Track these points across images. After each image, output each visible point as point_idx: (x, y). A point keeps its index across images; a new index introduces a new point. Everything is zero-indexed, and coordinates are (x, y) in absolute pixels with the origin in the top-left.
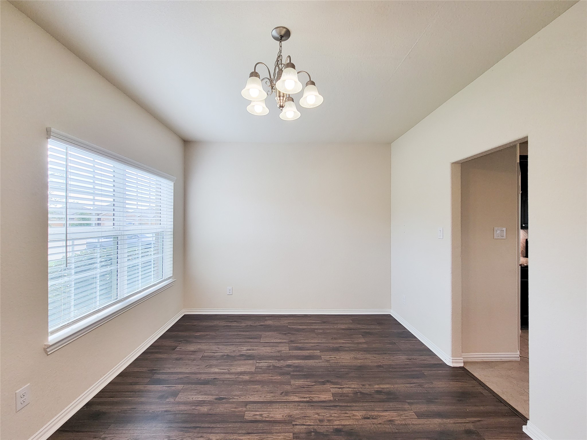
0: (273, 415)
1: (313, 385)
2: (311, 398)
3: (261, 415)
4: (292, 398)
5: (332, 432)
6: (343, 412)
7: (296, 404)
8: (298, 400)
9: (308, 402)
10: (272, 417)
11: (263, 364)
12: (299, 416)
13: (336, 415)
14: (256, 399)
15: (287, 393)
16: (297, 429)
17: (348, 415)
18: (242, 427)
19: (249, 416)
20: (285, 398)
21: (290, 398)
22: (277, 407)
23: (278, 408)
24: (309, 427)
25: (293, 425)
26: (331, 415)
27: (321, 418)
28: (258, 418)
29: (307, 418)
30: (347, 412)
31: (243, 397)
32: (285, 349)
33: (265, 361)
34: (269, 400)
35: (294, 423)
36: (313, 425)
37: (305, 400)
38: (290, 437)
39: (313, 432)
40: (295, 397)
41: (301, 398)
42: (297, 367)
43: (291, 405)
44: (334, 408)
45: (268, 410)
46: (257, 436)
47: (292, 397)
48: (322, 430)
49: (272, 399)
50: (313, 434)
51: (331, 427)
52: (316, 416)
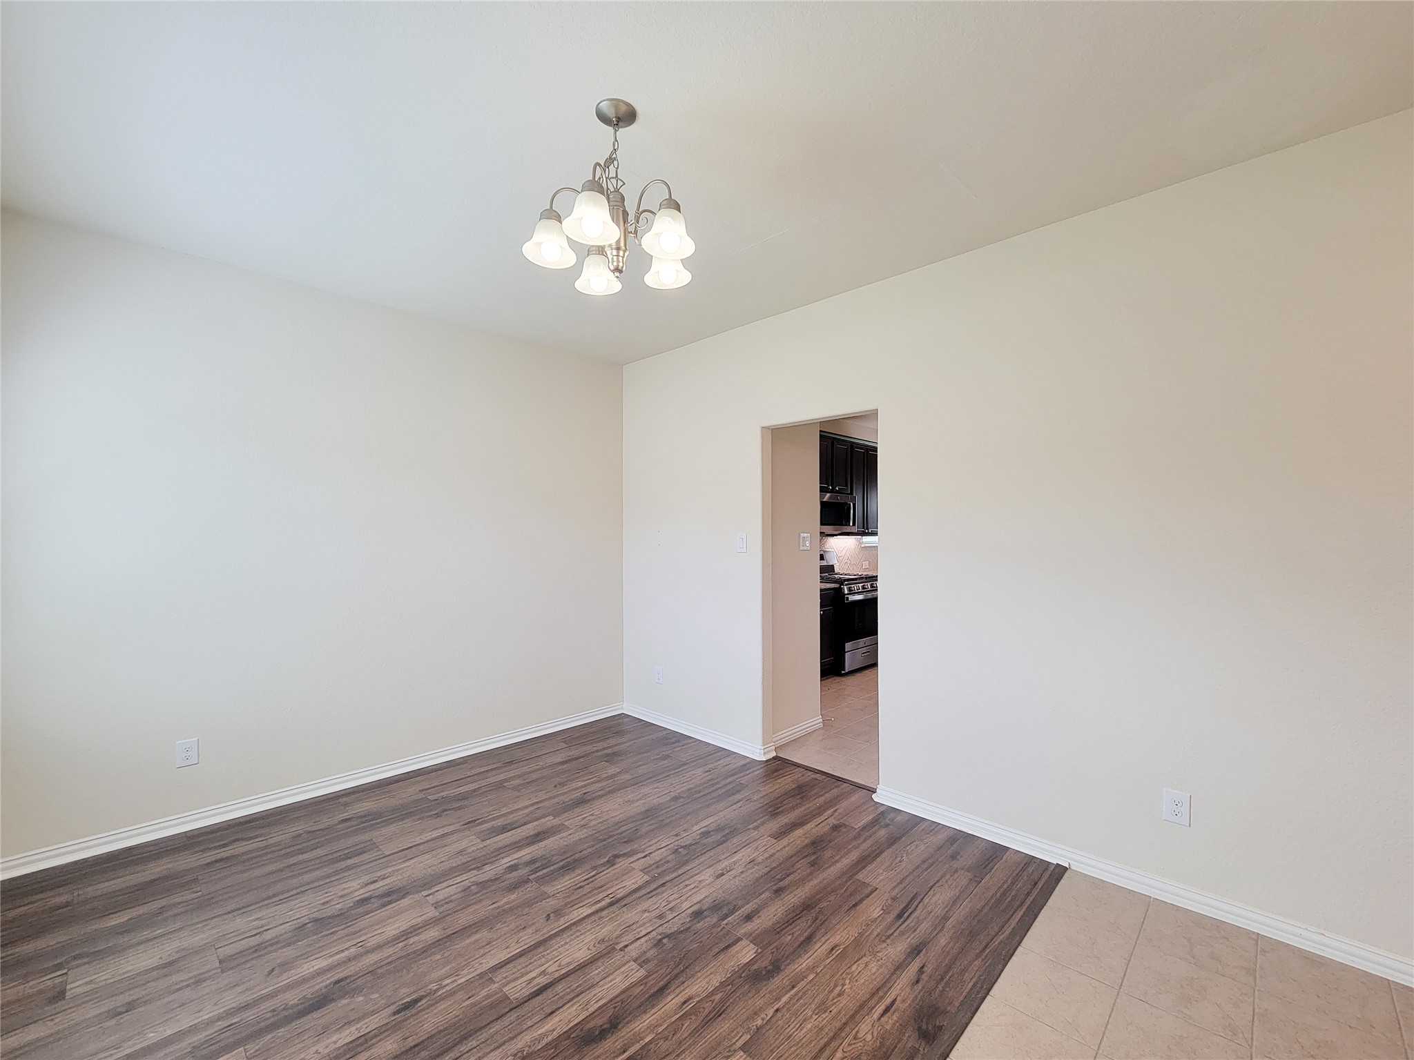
0: (568, 960)
1: (594, 876)
2: (611, 896)
3: (543, 973)
4: (576, 915)
5: (690, 921)
6: (682, 886)
7: (593, 918)
8: (590, 911)
9: (611, 904)
10: (569, 964)
11: (446, 891)
12: (617, 933)
13: (675, 896)
14: (503, 956)
15: (558, 913)
16: (633, 951)
17: (692, 886)
18: (524, 1016)
19: (517, 989)
20: (562, 920)
21: (571, 916)
22: (563, 943)
23: (566, 943)
24: (650, 936)
25: (621, 950)
26: (667, 901)
27: (657, 913)
28: (543, 981)
29: (634, 927)
30: (687, 882)
31: (465, 971)
32: (470, 843)
33: (445, 884)
34: (533, 942)
35: (618, 947)
36: (654, 930)
37: (603, 903)
38: (633, 969)
39: (664, 938)
40: (581, 910)
41: (592, 905)
42: (533, 861)
43: (587, 925)
44: (663, 889)
45: (549, 957)
46: (572, 1006)
47: (575, 913)
48: (674, 927)
49: (539, 937)
50: (665, 941)
51: (683, 915)
52: (646, 915)
